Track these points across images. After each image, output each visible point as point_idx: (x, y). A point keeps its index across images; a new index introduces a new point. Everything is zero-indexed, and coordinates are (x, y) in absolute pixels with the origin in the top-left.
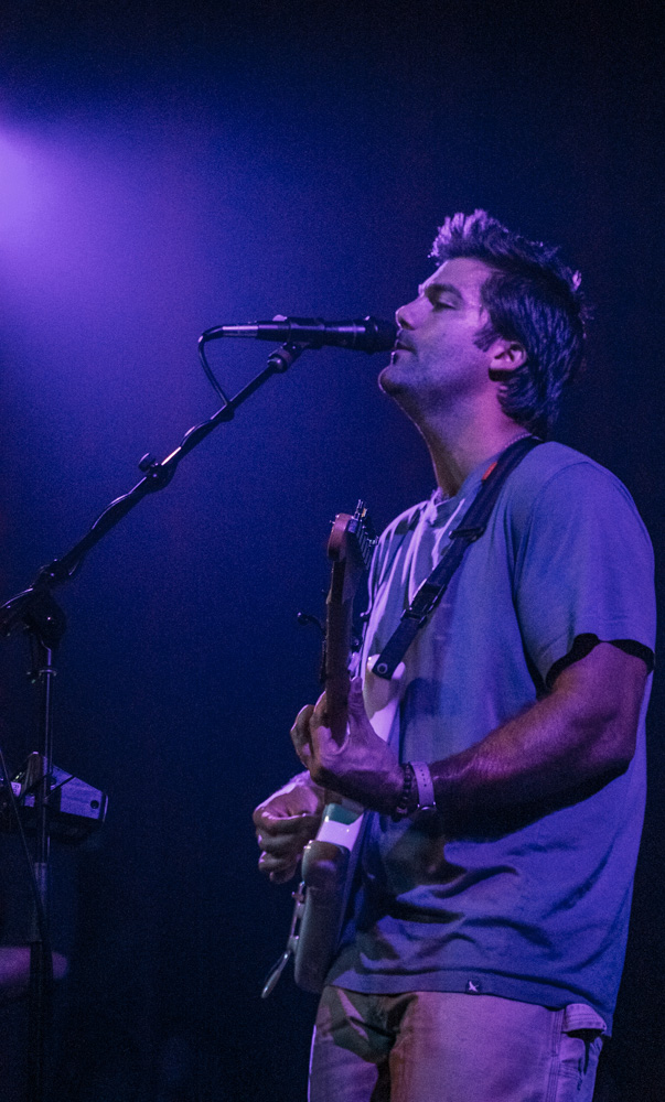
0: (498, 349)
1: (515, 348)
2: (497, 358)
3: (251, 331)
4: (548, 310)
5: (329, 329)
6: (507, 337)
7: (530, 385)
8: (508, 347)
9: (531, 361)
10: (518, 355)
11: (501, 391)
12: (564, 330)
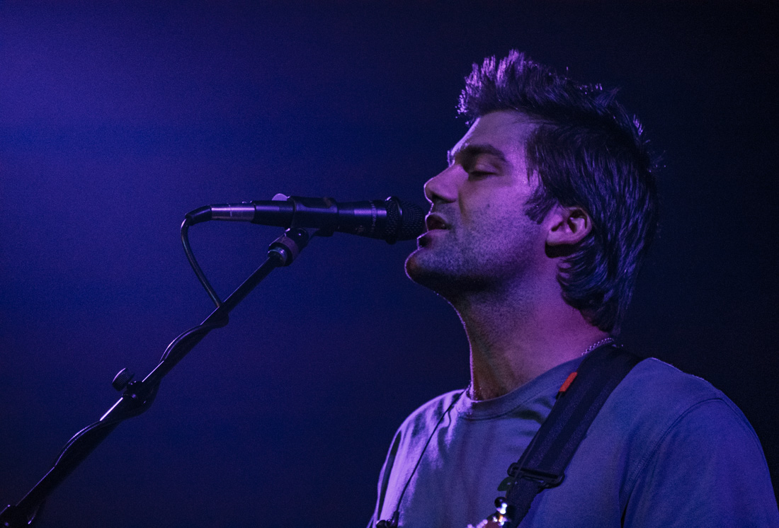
0: (555, 219)
1: (576, 215)
2: (554, 229)
3: (245, 213)
4: (612, 166)
5: (341, 212)
6: (565, 202)
7: (598, 257)
8: (567, 214)
9: (597, 230)
10: (580, 223)
11: (562, 270)
12: (634, 188)
